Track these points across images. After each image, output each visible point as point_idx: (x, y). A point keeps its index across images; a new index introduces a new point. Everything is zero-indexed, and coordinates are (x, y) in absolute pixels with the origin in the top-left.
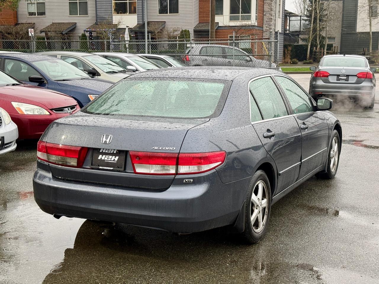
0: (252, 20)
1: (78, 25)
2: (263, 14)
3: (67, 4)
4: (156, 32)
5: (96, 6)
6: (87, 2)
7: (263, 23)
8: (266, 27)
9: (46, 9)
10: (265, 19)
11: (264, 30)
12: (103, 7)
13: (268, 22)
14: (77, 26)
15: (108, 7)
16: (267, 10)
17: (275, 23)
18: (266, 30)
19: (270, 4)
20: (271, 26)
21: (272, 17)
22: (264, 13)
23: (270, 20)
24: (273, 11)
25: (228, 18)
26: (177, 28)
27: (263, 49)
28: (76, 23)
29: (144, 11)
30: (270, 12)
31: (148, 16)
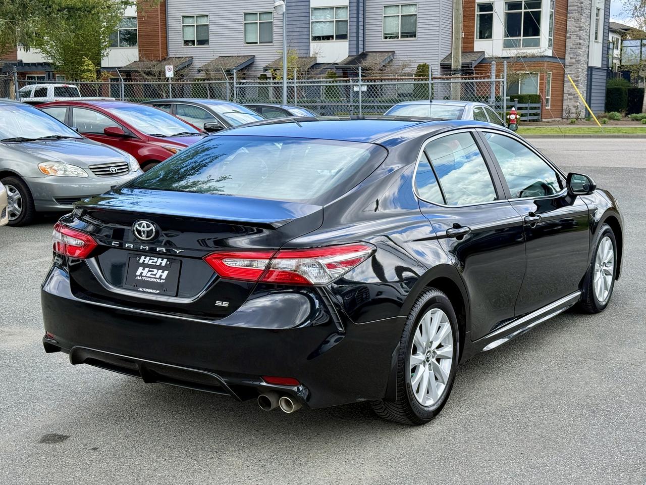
0: (542, 47)
1: (257, 59)
2: (566, 37)
3: (242, 27)
6: (272, 22)
7: (565, 52)
8: (571, 58)
9: (211, 35)
10: (569, 44)
11: (567, 63)
12: (296, 30)
13: (574, 49)
14: (255, 61)
15: (304, 29)
16: (573, 30)
17: (588, 52)
18: (570, 63)
19: (577, 20)
20: (579, 56)
21: (581, 41)
22: (568, 35)
23: (577, 46)
24: (583, 30)
25: (501, 43)
26: (408, 61)
27: (564, 95)
28: (254, 56)
29: (360, 36)
30: (578, 33)
31: (366, 43)
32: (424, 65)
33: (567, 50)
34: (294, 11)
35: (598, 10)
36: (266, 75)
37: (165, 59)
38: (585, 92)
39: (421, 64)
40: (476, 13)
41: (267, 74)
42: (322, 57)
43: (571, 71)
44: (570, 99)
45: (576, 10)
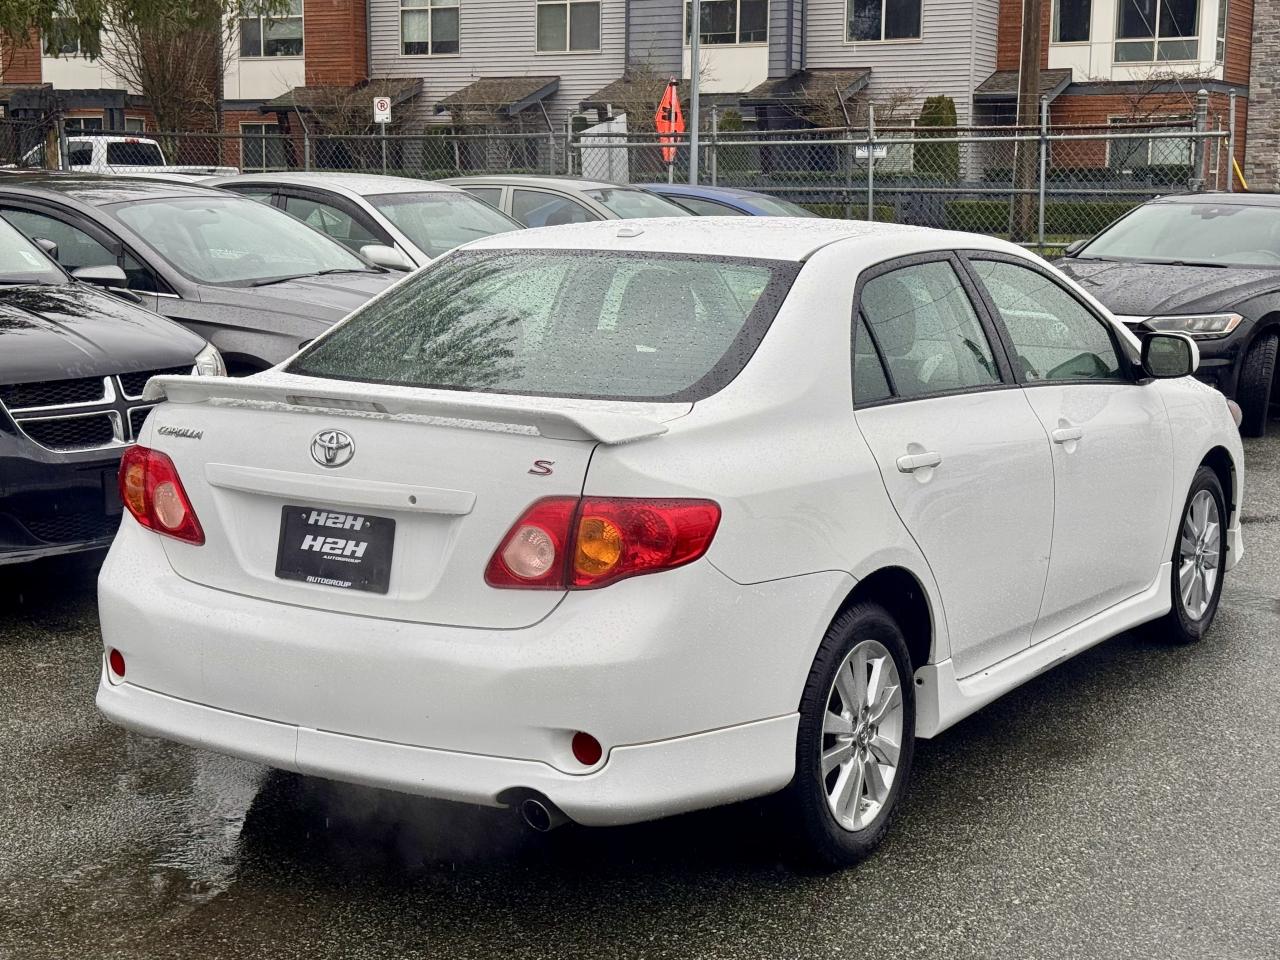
0: (1202, 60)
1: (565, 84)
2: (1251, 38)
3: (532, 14)
4: (831, 106)
5: (628, 18)
6: (599, 3)
7: (1249, 72)
8: (1262, 86)
9: (464, 31)
10: (1259, 54)
11: (1253, 97)
12: (652, 20)
13: (1270, 64)
14: (561, 88)
15: (670, 20)
16: (1266, 23)
18: (1259, 95)
22: (1255, 34)
23: (1277, 60)
25: (1108, 51)
26: (906, 91)
27: (1246, 166)
28: (558, 77)
29: (794, 33)
31: (808, 50)
32: (941, 99)
33: (1255, 67)
36: (585, 119)
37: (365, 83)
39: (933, 96)
41: (587, 117)
43: (1261, 113)
44: (1259, 175)
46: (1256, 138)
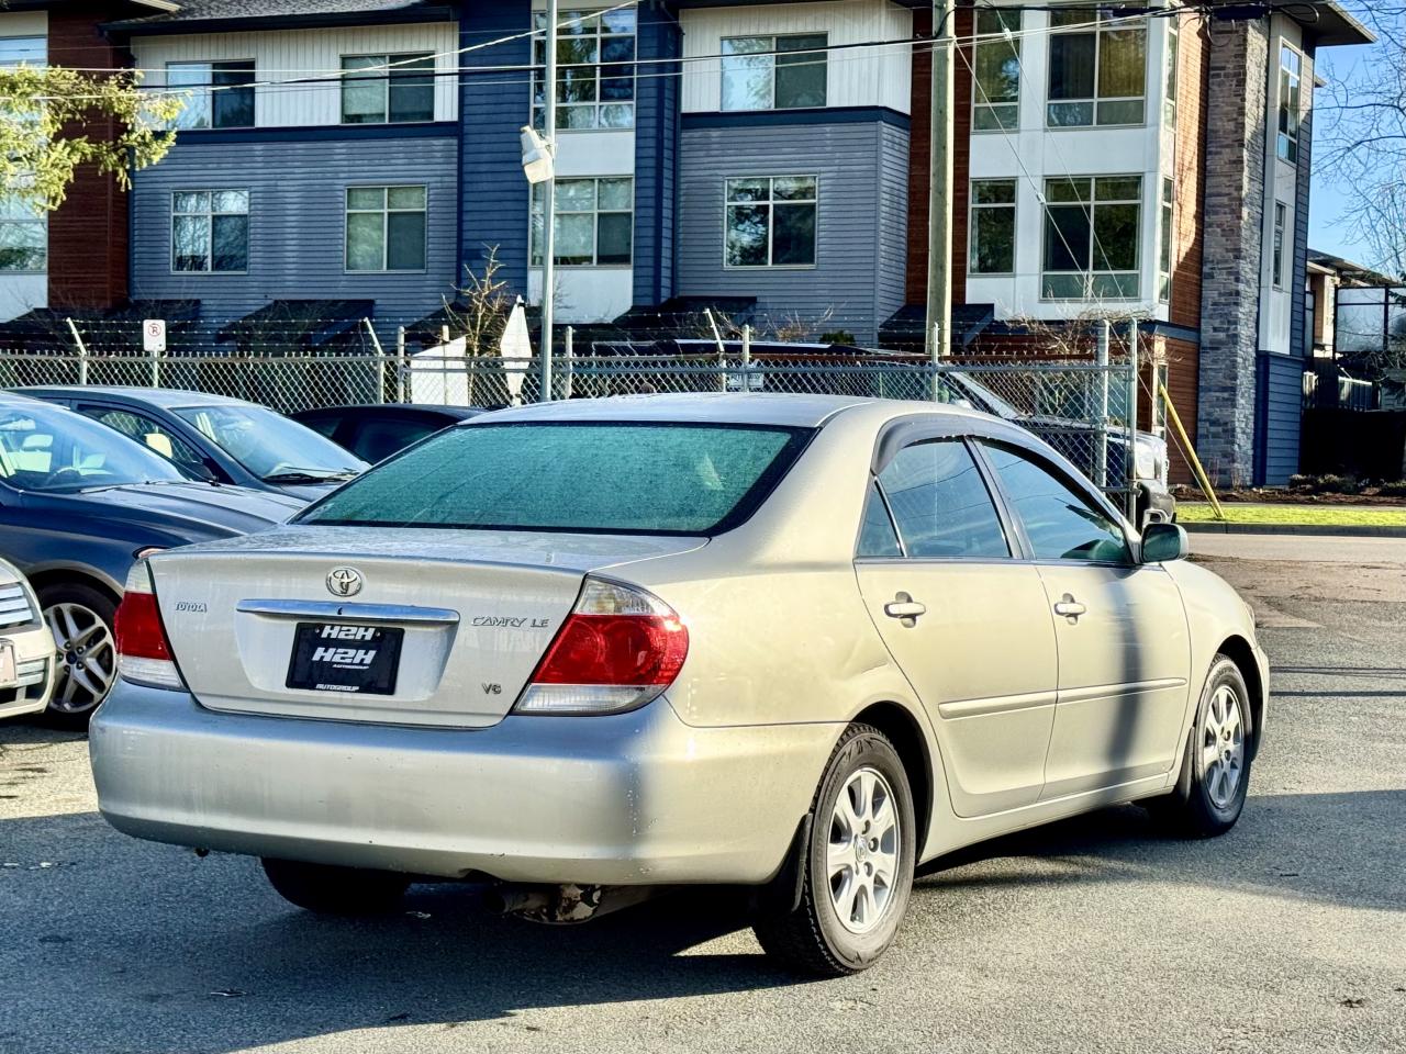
0: (1143, 296)
1: (382, 309)
2: (1200, 274)
3: (341, 224)
5: (460, 231)
6: (425, 213)
7: (1199, 313)
8: (1215, 329)
9: (253, 243)
10: (1211, 292)
11: (1205, 342)
12: (489, 235)
13: (1224, 305)
15: (512, 234)
16: (1218, 256)
17: (1258, 314)
18: (1212, 340)
19: (1231, 231)
20: (1237, 323)
21: (1242, 287)
22: (1206, 269)
23: (1232, 299)
24: (1245, 258)
25: (1035, 284)
27: (1199, 424)
28: (374, 300)
29: (664, 254)
30: (1233, 265)
31: (681, 274)
32: (839, 336)
33: (1206, 307)
34: (485, 186)
35: (1281, 207)
37: (126, 304)
38: (1252, 417)
40: (971, 206)
42: (566, 307)
43: (1215, 361)
44: (1215, 436)
45: (1225, 206)
46: (1210, 391)
